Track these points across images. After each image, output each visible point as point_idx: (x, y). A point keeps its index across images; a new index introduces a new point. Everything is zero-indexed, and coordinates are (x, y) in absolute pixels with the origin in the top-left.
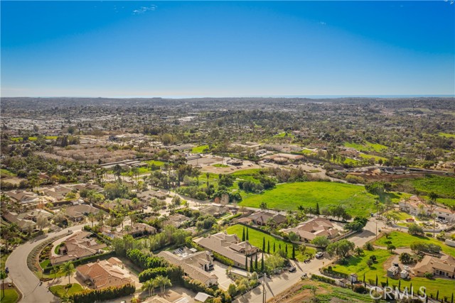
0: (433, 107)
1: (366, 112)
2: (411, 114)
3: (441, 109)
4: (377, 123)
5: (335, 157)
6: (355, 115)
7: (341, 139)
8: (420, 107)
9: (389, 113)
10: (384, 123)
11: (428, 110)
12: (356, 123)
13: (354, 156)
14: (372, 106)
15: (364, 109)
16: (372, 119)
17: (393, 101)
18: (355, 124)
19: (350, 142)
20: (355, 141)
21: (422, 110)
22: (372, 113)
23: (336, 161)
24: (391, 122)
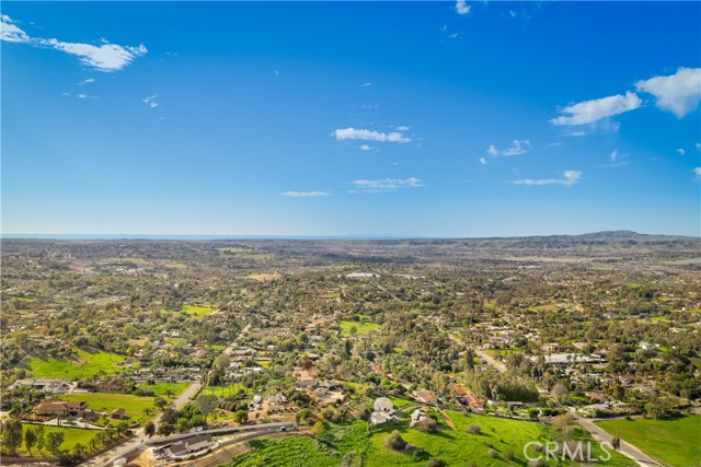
0: (149, 256)
1: (45, 270)
2: (120, 269)
3: (161, 258)
4: (73, 292)
5: (31, 438)
6: (26, 277)
7: (21, 352)
8: (130, 256)
9: (84, 269)
10: (85, 292)
11: (142, 261)
12: (33, 294)
13: (74, 414)
14: (52, 256)
15: (40, 263)
16: (62, 285)
17: (86, 247)
18: (30, 297)
19: (44, 358)
20: (54, 354)
21: (133, 261)
22: (57, 272)
23: (34, 449)
24: (97, 288)
